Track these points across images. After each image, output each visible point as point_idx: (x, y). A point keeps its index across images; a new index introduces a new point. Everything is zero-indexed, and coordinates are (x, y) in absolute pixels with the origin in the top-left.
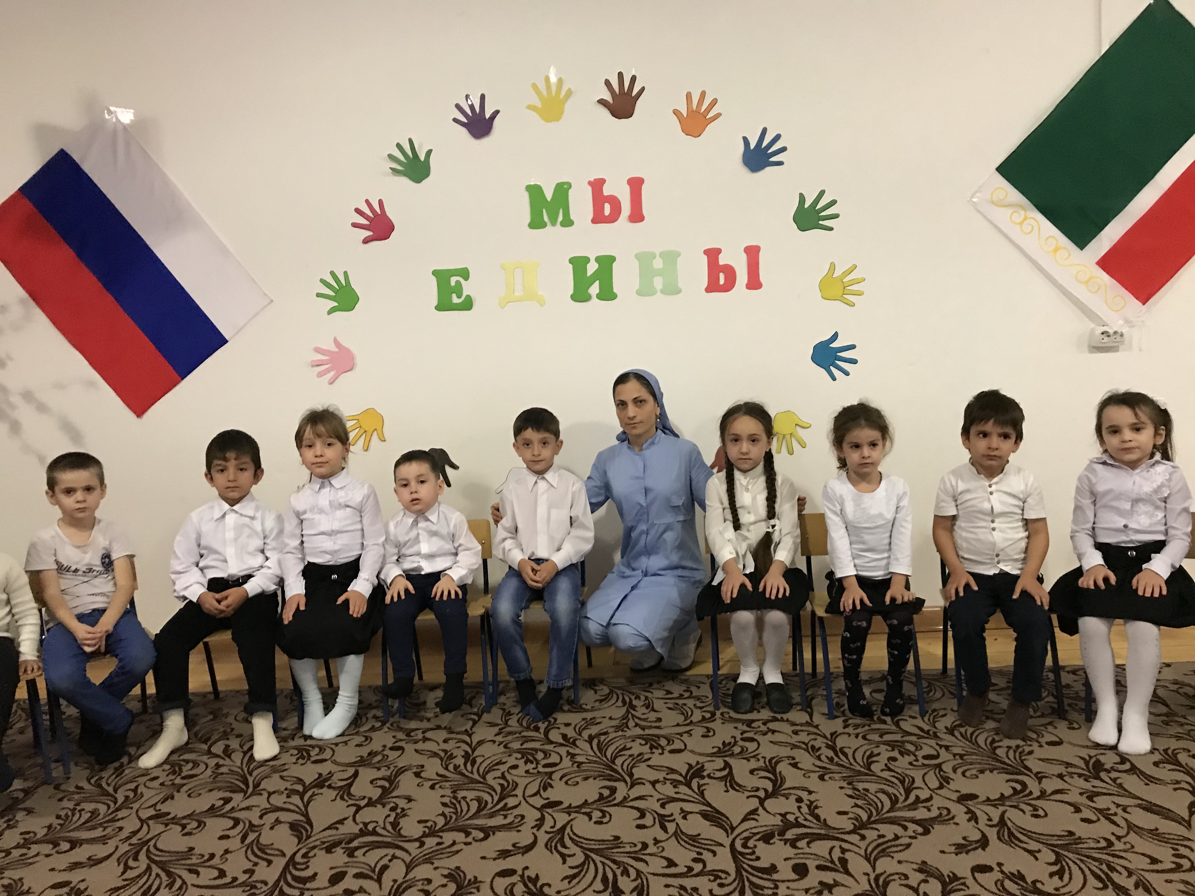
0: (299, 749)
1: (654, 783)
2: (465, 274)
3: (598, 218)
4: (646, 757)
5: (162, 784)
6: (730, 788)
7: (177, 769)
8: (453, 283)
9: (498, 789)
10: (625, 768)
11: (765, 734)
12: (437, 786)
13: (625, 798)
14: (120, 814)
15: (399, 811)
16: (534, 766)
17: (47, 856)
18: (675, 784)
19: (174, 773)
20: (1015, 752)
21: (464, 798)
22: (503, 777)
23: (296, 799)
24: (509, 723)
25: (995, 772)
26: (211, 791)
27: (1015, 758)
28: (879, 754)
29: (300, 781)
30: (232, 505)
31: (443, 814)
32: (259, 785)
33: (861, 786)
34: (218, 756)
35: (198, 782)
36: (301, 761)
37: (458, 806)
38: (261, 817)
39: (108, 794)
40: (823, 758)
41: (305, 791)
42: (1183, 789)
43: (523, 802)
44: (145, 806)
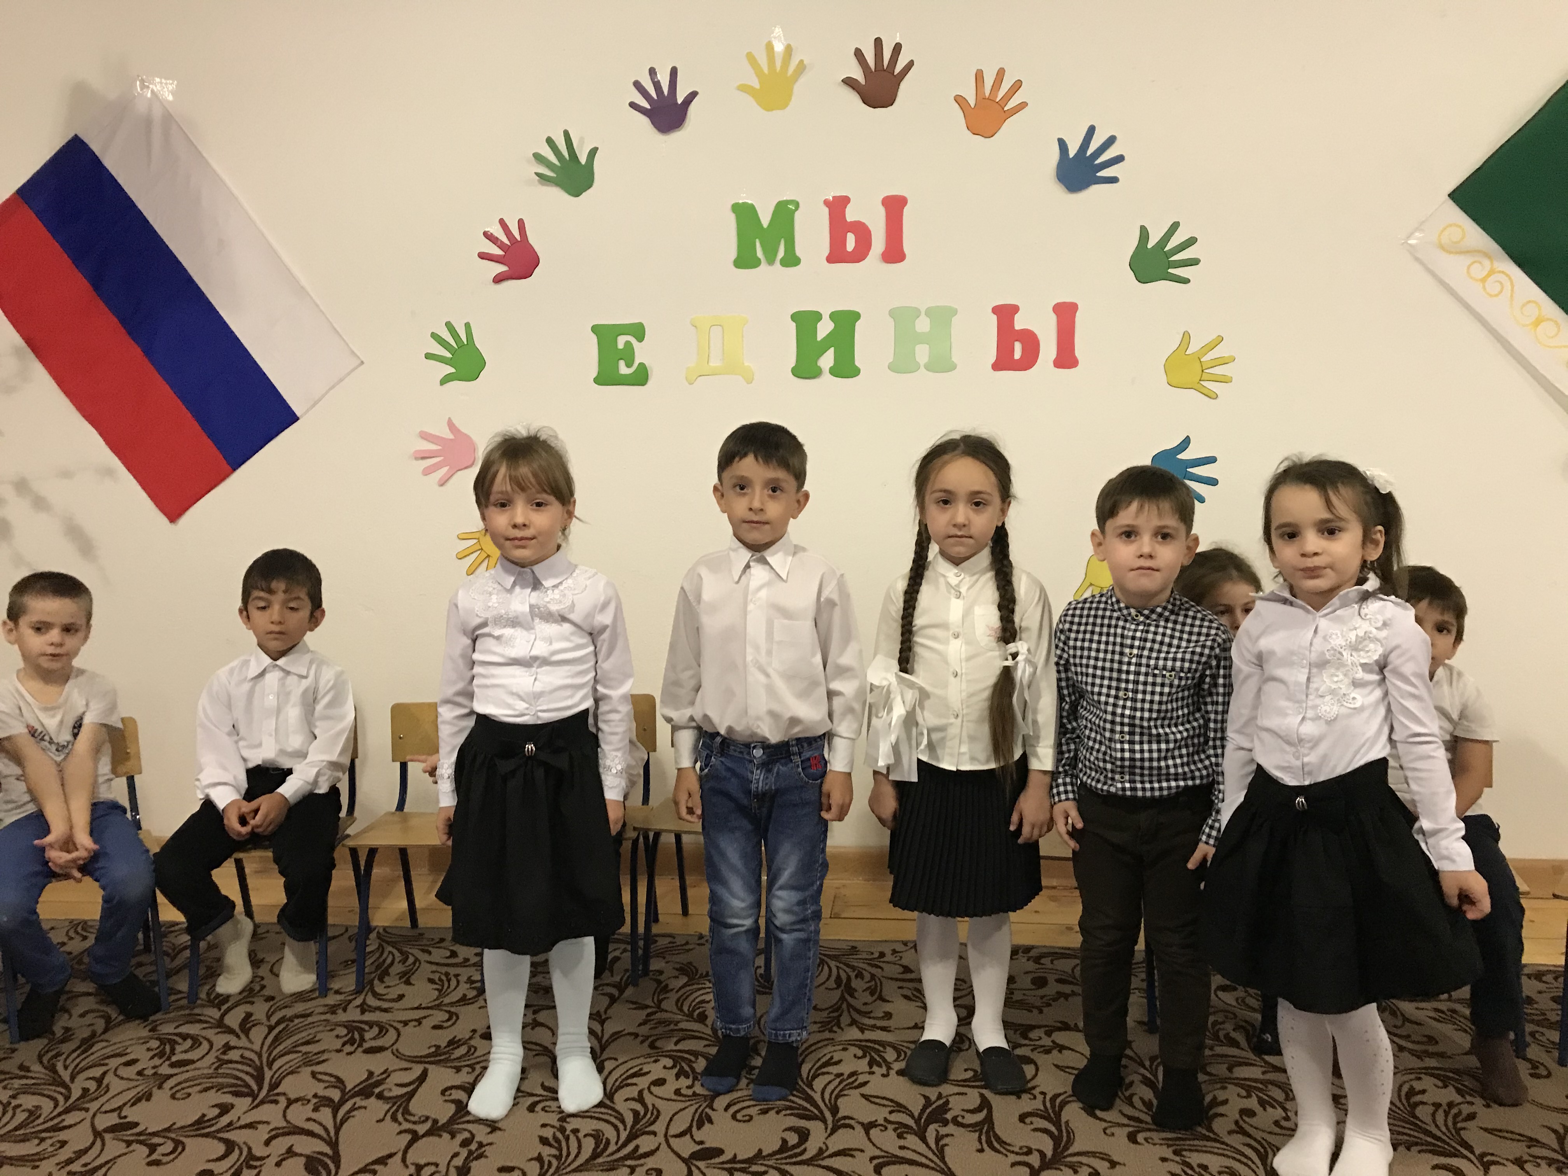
0: (350, 1027)
1: (868, 1127)
2: (638, 332)
3: (837, 255)
4: (862, 1079)
5: (140, 1073)
6: (985, 1146)
7: (168, 1048)
8: (621, 346)
9: (629, 1119)
10: (827, 1096)
11: (1048, 1052)
12: (538, 1108)
13: (821, 1151)
14: (70, 1119)
15: (473, 1146)
16: (689, 1082)
18: (902, 1130)
19: (161, 1054)
20: (1446, 1114)
21: (575, 1131)
22: (640, 1099)
23: (325, 1115)
24: (664, 1005)
25: (1415, 1149)
26: (205, 1090)
27: (1446, 1125)
28: (1226, 1102)
29: (339, 1082)
30: (275, 659)
31: (539, 1159)
32: (277, 1085)
33: (1195, 1159)
34: (231, 1031)
36: (348, 1048)
37: (564, 1144)
38: (267, 1143)
39: (61, 1083)
40: (1136, 1100)
41: (342, 1102)
43: (664, 1146)
44: (104, 1109)
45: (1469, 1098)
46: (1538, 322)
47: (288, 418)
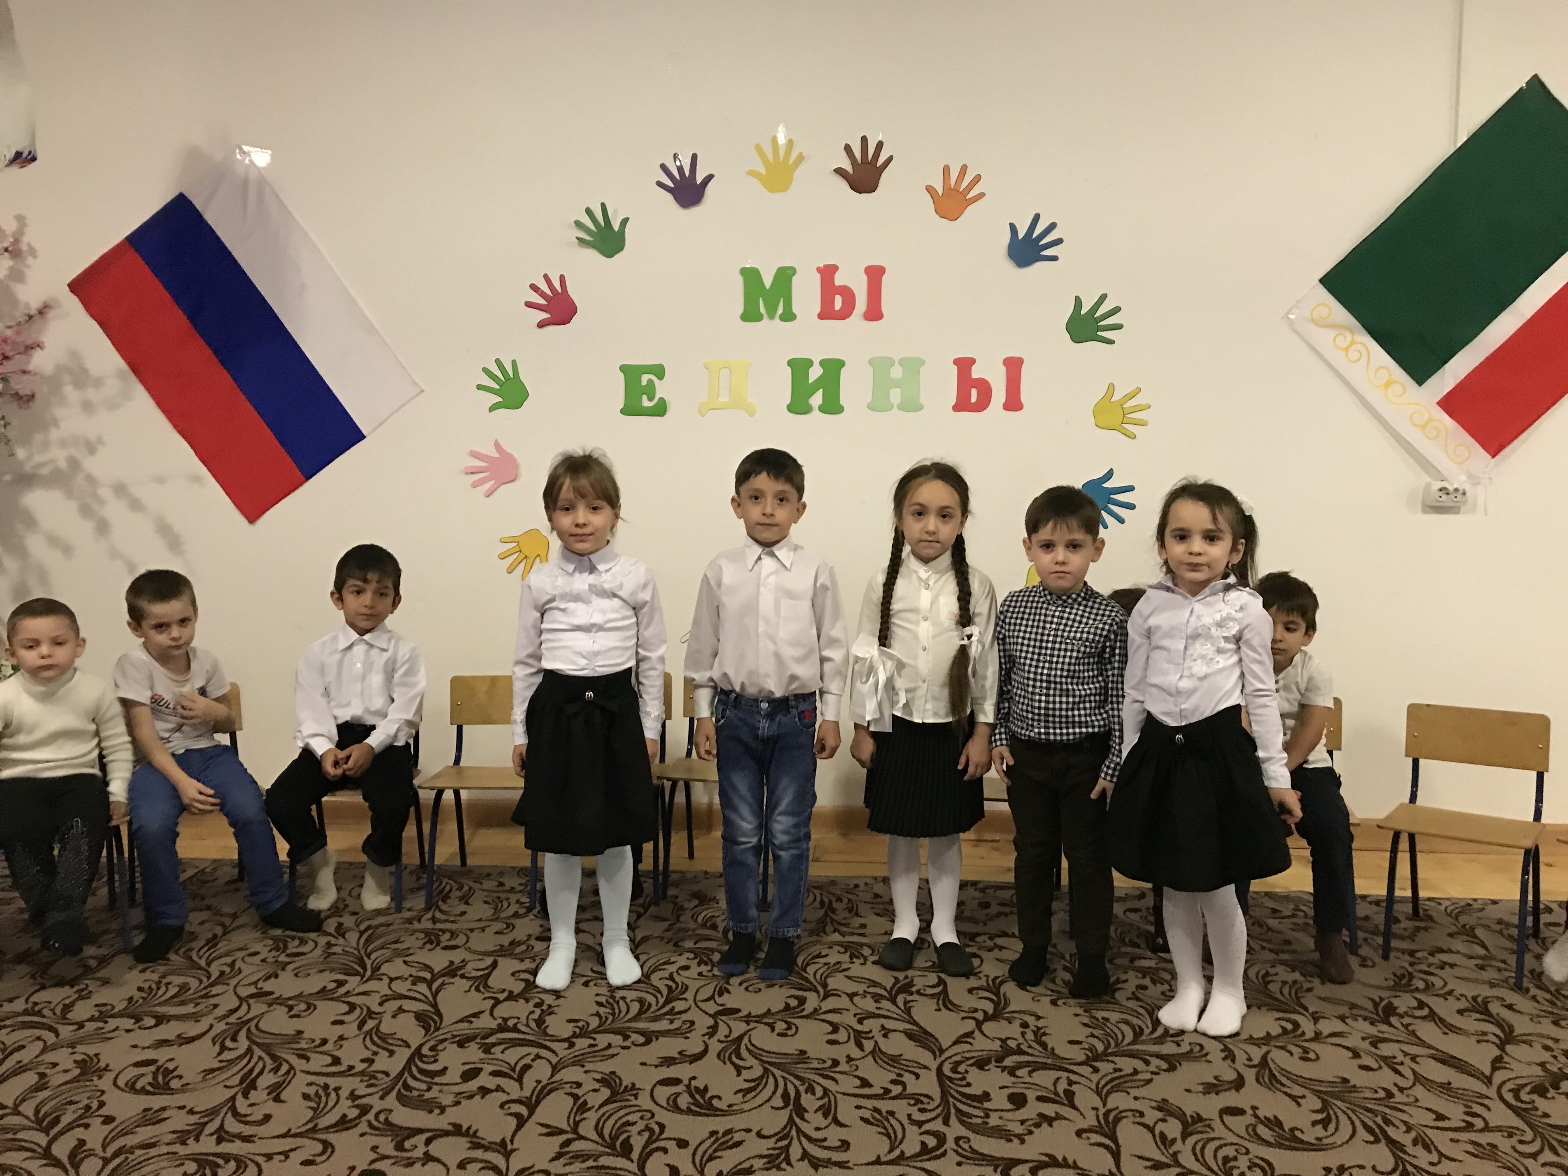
0: (427, 933)
1: (851, 996)
2: (659, 371)
3: (827, 313)
4: (844, 966)
5: (263, 961)
6: (942, 1007)
7: (281, 945)
8: (644, 383)
9: (665, 991)
10: (818, 977)
11: (990, 950)
12: (591, 984)
13: (816, 1010)
14: (215, 990)
15: (545, 1007)
16: (709, 968)
17: (128, 1031)
18: (877, 998)
19: (276, 949)
20: (1291, 987)
21: (623, 998)
22: (671, 978)
23: (422, 988)
24: (682, 919)
25: (1264, 1009)
26: (322, 971)
27: (1290, 994)
28: (1126, 981)
29: (427, 967)
30: (362, 635)
31: (598, 1014)
32: (379, 968)
33: (1100, 1015)
34: (330, 934)
35: (304, 962)
36: (428, 946)
37: (615, 1006)
38: (381, 1004)
39: (200, 968)
40: (1058, 981)
41: (433, 980)
42: (1488, 1041)
43: (693, 1005)
44: (243, 982)
45: (1310, 979)
46: (1389, 384)
47: (355, 436)
